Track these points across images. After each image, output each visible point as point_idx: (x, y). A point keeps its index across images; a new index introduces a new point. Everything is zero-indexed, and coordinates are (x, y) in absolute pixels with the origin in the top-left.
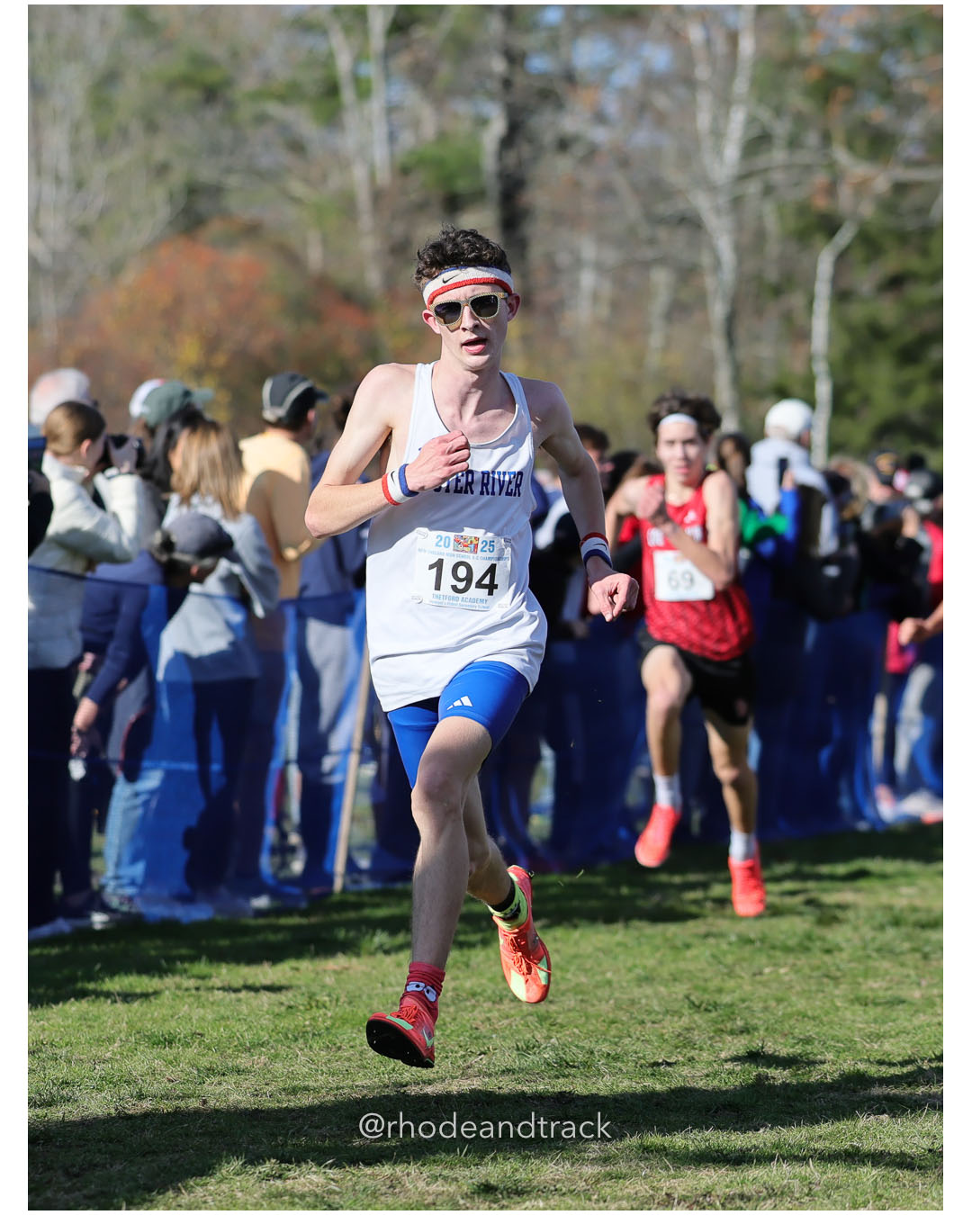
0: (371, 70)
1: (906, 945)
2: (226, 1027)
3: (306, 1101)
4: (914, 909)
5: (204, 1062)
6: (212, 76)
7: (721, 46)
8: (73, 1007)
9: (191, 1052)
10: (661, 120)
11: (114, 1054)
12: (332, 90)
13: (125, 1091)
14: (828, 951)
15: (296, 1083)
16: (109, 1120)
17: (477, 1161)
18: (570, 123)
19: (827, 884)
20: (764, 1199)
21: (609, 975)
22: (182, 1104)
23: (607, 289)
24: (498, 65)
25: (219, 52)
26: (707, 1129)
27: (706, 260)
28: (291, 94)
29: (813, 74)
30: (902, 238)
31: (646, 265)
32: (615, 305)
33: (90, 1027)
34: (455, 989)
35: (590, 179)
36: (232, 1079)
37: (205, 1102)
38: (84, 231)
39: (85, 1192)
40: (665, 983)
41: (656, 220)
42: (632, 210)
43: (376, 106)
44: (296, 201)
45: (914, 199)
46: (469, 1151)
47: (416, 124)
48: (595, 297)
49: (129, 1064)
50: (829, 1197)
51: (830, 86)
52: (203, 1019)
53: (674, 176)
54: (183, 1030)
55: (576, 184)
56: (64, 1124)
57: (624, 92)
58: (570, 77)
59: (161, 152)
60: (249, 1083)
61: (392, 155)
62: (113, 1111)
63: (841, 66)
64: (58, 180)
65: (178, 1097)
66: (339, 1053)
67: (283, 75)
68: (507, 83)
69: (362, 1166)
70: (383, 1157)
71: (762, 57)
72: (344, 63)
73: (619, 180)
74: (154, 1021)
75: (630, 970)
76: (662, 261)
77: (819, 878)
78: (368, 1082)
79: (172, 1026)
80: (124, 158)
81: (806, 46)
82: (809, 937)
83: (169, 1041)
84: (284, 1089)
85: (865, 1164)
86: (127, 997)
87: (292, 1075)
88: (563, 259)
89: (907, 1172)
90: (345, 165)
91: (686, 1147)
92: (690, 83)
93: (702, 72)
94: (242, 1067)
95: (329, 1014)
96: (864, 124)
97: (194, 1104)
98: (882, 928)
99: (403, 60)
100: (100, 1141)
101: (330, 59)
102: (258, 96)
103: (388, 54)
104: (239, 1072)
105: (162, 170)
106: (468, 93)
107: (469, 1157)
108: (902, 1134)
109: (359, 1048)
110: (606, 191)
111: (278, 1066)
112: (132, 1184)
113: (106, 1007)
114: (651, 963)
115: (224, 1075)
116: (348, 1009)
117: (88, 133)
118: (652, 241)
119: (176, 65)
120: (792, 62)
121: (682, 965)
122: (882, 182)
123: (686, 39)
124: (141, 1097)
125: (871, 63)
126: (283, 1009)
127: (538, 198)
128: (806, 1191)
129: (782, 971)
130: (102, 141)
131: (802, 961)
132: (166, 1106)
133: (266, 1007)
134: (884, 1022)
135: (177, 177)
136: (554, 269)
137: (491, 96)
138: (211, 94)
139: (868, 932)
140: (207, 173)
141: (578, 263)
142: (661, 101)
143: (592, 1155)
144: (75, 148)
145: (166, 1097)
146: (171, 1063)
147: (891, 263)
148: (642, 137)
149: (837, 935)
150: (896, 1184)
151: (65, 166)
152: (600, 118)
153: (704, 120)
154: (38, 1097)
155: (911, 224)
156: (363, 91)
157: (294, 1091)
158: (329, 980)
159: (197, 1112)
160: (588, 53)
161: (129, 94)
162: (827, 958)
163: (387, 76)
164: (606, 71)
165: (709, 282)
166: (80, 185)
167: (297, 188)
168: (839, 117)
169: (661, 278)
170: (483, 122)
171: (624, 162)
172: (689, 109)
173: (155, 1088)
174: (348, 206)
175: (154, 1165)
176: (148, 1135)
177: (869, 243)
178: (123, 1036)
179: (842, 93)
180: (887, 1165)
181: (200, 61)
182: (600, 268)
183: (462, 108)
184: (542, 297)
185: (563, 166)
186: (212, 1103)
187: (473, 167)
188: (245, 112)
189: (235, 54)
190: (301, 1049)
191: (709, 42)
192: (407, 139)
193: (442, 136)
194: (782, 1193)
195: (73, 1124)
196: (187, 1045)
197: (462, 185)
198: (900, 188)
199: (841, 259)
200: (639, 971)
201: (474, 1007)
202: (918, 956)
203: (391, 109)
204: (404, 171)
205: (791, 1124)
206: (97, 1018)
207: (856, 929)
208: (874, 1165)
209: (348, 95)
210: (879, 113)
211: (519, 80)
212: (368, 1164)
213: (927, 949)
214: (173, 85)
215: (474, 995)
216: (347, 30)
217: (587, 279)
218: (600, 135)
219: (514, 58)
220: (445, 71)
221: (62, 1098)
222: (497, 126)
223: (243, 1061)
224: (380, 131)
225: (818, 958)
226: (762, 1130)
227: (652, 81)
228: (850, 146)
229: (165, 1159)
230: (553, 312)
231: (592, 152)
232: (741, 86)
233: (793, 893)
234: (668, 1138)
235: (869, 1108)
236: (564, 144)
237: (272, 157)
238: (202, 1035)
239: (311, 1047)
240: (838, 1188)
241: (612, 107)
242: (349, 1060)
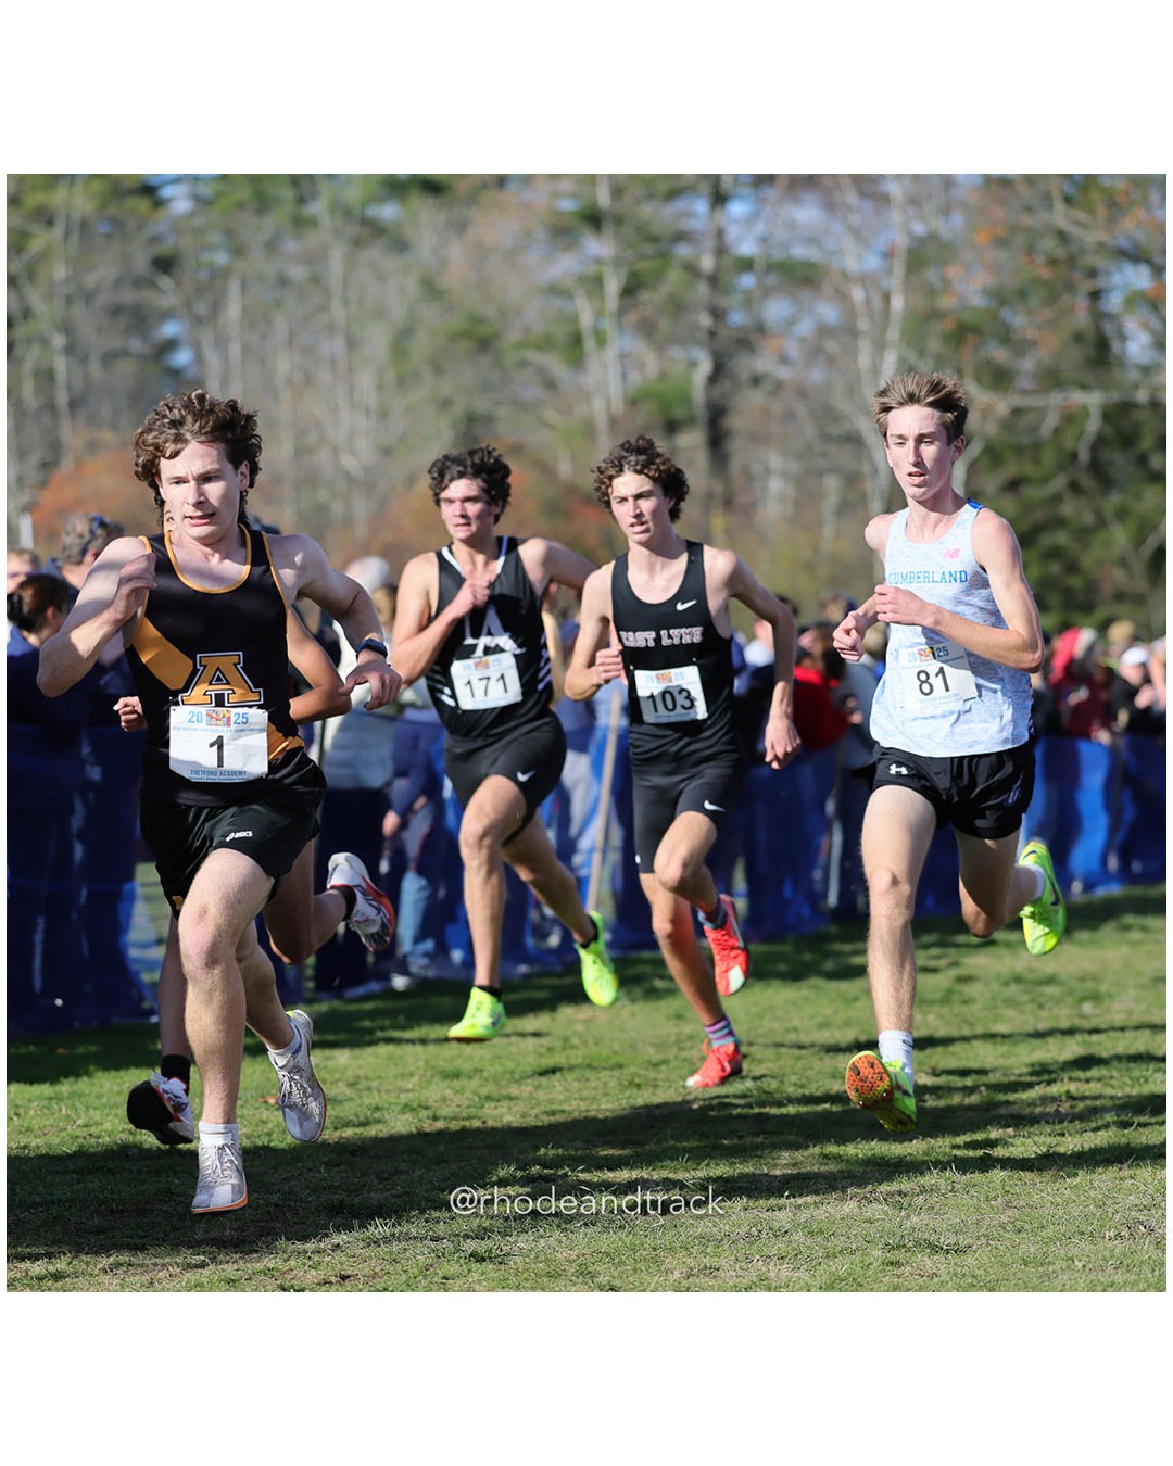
0: (608, 325)
1: (1025, 998)
2: (502, 1065)
3: (560, 1118)
4: (1031, 970)
5: (484, 1092)
6: (484, 330)
7: (877, 303)
8: (383, 1050)
9: (474, 1083)
10: (831, 361)
11: (414, 1085)
12: (577, 340)
13: (423, 1114)
14: (966, 1002)
15: (554, 1107)
16: (410, 1137)
17: (695, 1166)
18: (763, 363)
19: (964, 950)
20: (917, 1195)
21: (796, 1022)
22: (467, 1124)
23: (791, 492)
24: (705, 320)
25: (490, 312)
26: (873, 1140)
27: (866, 468)
28: (545, 344)
29: (947, 326)
30: (1019, 451)
31: (821, 474)
32: (798, 505)
33: (396, 1065)
34: (677, 1034)
35: (777, 407)
36: (506, 1104)
37: (484, 1122)
38: (387, 452)
39: (393, 1192)
40: (839, 1028)
41: (828, 438)
42: (810, 430)
43: (611, 353)
44: (550, 426)
45: (1028, 419)
46: (688, 1159)
47: (641, 366)
48: (782, 498)
49: (425, 1094)
50: (968, 1192)
51: (963, 333)
52: (482, 1058)
53: (841, 404)
54: (466, 1067)
55: (766, 413)
56: (376, 1141)
57: (803, 340)
58: (760, 329)
59: (446, 388)
60: (519, 1107)
61: (625, 390)
62: (414, 1130)
63: (969, 318)
64: (367, 413)
65: (463, 1119)
66: (588, 1084)
67: (539, 329)
68: (712, 334)
69: (606, 1171)
70: (623, 1164)
71: (909, 311)
72: (586, 319)
73: (800, 408)
74: (445, 1059)
75: (812, 1017)
76: (833, 470)
77: (957, 946)
78: (610, 1106)
79: (459, 1064)
80: (419, 394)
81: (946, 303)
82: (950, 992)
83: (456, 1075)
84: (546, 1112)
85: (995, 1167)
86: (423, 1041)
87: (552, 1102)
88: (756, 468)
89: (1028, 1173)
90: (585, 396)
91: (857, 1155)
92: (854, 333)
93: (863, 324)
94: (513, 1095)
95: (580, 1053)
96: (989, 363)
97: (476, 1124)
98: (1006, 984)
99: (632, 317)
100: (405, 1152)
101: (576, 316)
102: (522, 345)
103: (621, 313)
104: (510, 1098)
105: (446, 404)
106: (681, 342)
107: (689, 1163)
108: (1023, 1144)
109: (603, 1080)
110: (789, 416)
111: (541, 1095)
112: (429, 1185)
113: (408, 1048)
114: (828, 1012)
115: (499, 1101)
116: (594, 1049)
117: (390, 375)
118: (823, 455)
119: (457, 323)
120: (933, 315)
121: (852, 1014)
122: (1002, 406)
123: (851, 299)
124: (435, 1118)
125: (993, 315)
126: (543, 1050)
127: (737, 422)
128: (950, 1188)
129: (931, 1018)
130: (402, 383)
131: (945, 1010)
132: (455, 1126)
133: (531, 1048)
134: (1009, 1057)
135: (459, 409)
136: (749, 476)
137: (700, 344)
138: (485, 344)
139: (995, 987)
140: (481, 405)
141: (768, 471)
142: (831, 346)
143: (785, 1162)
144: (380, 387)
145: (455, 1118)
146: (457, 1092)
147: (1011, 469)
148: (817, 375)
149: (971, 990)
150: (1019, 1183)
151: (372, 399)
152: (784, 360)
153: (864, 360)
154: (356, 1119)
155: (1026, 440)
156: (601, 341)
157: (553, 1113)
158: (579, 1027)
159: (478, 1130)
160: (776, 310)
161: (421, 345)
162: (965, 1008)
163: (621, 328)
164: (790, 322)
165: (869, 486)
166: (384, 415)
167: (551, 415)
168: (968, 358)
169: (832, 484)
170: (693, 364)
171: (802, 393)
172: (852, 352)
173: (445, 1111)
174: (589, 430)
175: (446, 1171)
176: (441, 1148)
177: (993, 454)
178: (421, 1072)
179: (971, 339)
180: (1012, 1168)
181: (476, 319)
182: (785, 475)
183: (677, 353)
184: (741, 499)
185: (754, 398)
186: (490, 1123)
187: (685, 398)
188: (511, 358)
189: (503, 314)
190: (559, 1081)
191: (868, 301)
192: (635, 378)
193: (663, 375)
194: (931, 1190)
195: (382, 1140)
196: (470, 1078)
197: (679, 413)
198: (1017, 412)
199: (972, 468)
200: (819, 1019)
201: (692, 1047)
202: (1034, 1006)
203: (623, 357)
204: (633, 402)
205: (938, 1136)
206: (400, 1058)
207: (986, 985)
208: (1003, 1168)
209: (589, 344)
210: (999, 354)
211: (723, 332)
212: (611, 1169)
213: (1042, 1000)
214: (455, 337)
215: (691, 1038)
216: (589, 294)
217: (775, 485)
218: (784, 373)
219: (718, 314)
220: (664, 325)
221: (374, 1119)
222: (705, 367)
223: (514, 1090)
224: (613, 374)
225: (958, 1008)
226: (915, 1142)
227: (824, 331)
228: (978, 379)
229: (454, 1166)
230: (750, 509)
231: (778, 387)
232: (893, 334)
233: (938, 957)
234: (842, 1147)
235: (998, 1123)
236: (756, 380)
237: (532, 392)
238: (481, 1070)
239: (566, 1080)
240: (974, 1186)
241: (793, 350)
242: (595, 1088)
